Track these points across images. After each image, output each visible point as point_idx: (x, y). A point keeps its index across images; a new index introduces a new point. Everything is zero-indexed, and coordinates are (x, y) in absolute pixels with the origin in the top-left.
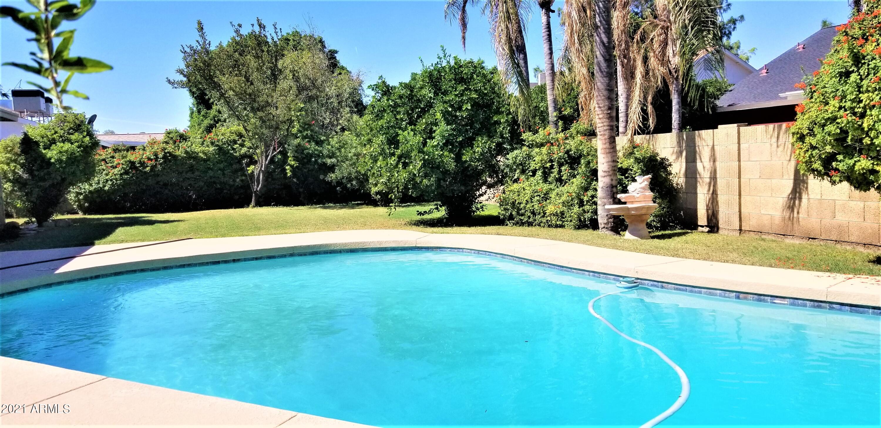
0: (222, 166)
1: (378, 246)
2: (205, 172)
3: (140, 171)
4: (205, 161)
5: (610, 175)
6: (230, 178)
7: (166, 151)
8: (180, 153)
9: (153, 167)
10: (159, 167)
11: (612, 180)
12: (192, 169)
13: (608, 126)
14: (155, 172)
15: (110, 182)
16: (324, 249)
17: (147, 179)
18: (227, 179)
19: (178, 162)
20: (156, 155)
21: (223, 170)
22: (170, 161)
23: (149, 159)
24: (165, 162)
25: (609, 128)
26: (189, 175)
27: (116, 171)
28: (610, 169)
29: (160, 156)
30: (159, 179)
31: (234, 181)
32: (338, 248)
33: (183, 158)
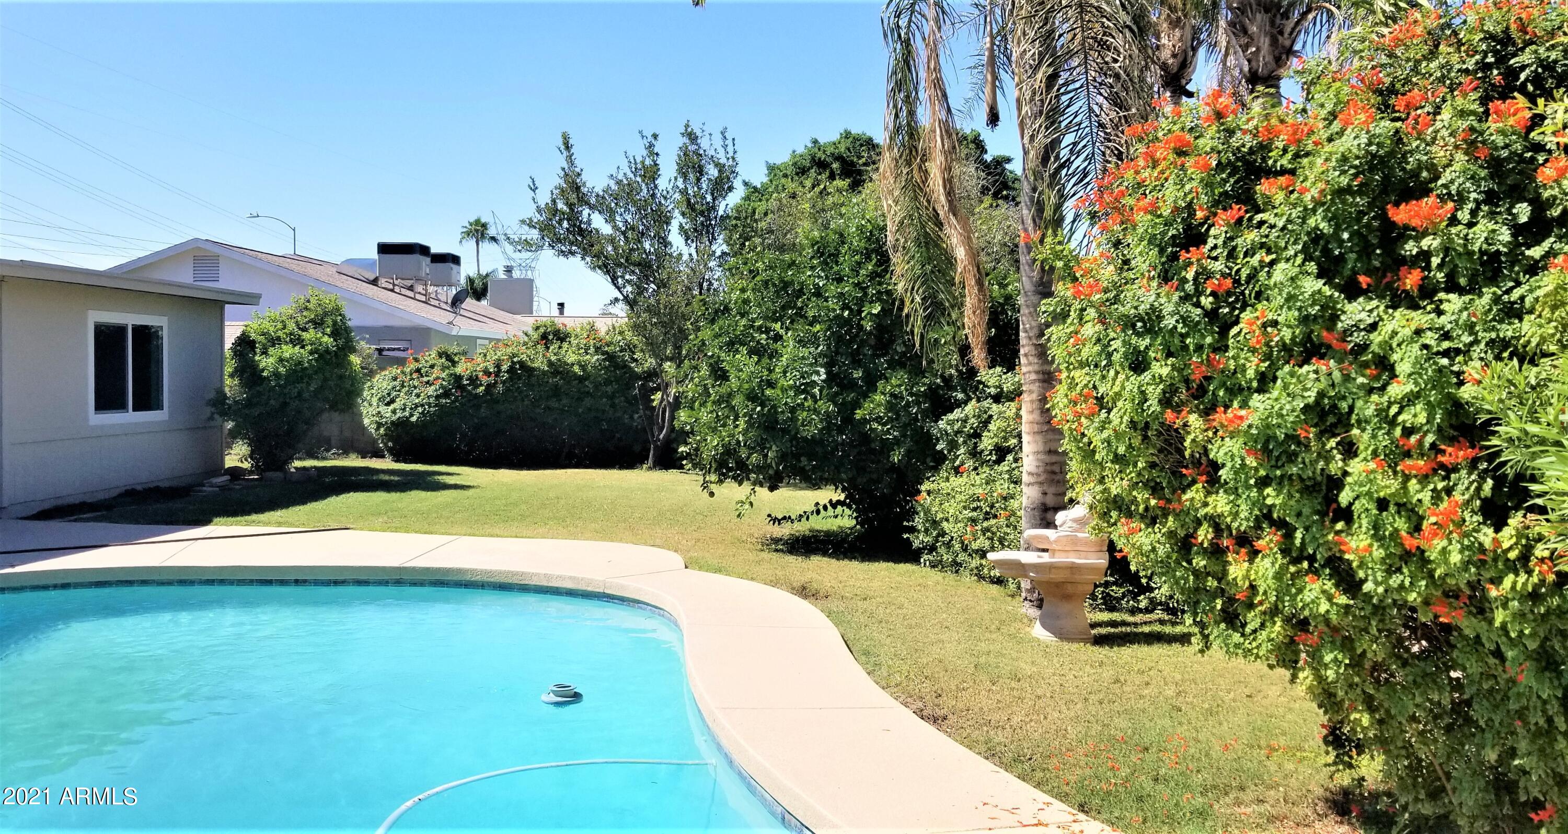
0: (609, 389)
1: (545, 583)
2: (580, 399)
3: (469, 392)
4: (581, 379)
5: (1041, 483)
6: (625, 412)
7: (515, 360)
8: (540, 363)
9: (489, 387)
10: (500, 387)
11: (1045, 494)
12: (556, 392)
13: (1037, 372)
14: (492, 395)
15: (420, 409)
16: (455, 578)
17: (478, 407)
18: (619, 414)
19: (534, 380)
20: (498, 366)
21: (612, 397)
22: (519, 377)
23: (487, 373)
24: (510, 378)
25: (1041, 377)
26: (554, 403)
27: (431, 390)
28: (1041, 469)
29: (505, 367)
30: (500, 407)
31: (632, 417)
32: (478, 578)
33: (544, 372)
